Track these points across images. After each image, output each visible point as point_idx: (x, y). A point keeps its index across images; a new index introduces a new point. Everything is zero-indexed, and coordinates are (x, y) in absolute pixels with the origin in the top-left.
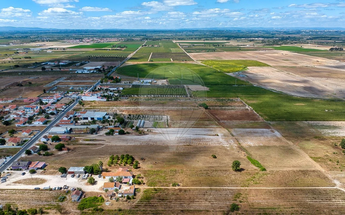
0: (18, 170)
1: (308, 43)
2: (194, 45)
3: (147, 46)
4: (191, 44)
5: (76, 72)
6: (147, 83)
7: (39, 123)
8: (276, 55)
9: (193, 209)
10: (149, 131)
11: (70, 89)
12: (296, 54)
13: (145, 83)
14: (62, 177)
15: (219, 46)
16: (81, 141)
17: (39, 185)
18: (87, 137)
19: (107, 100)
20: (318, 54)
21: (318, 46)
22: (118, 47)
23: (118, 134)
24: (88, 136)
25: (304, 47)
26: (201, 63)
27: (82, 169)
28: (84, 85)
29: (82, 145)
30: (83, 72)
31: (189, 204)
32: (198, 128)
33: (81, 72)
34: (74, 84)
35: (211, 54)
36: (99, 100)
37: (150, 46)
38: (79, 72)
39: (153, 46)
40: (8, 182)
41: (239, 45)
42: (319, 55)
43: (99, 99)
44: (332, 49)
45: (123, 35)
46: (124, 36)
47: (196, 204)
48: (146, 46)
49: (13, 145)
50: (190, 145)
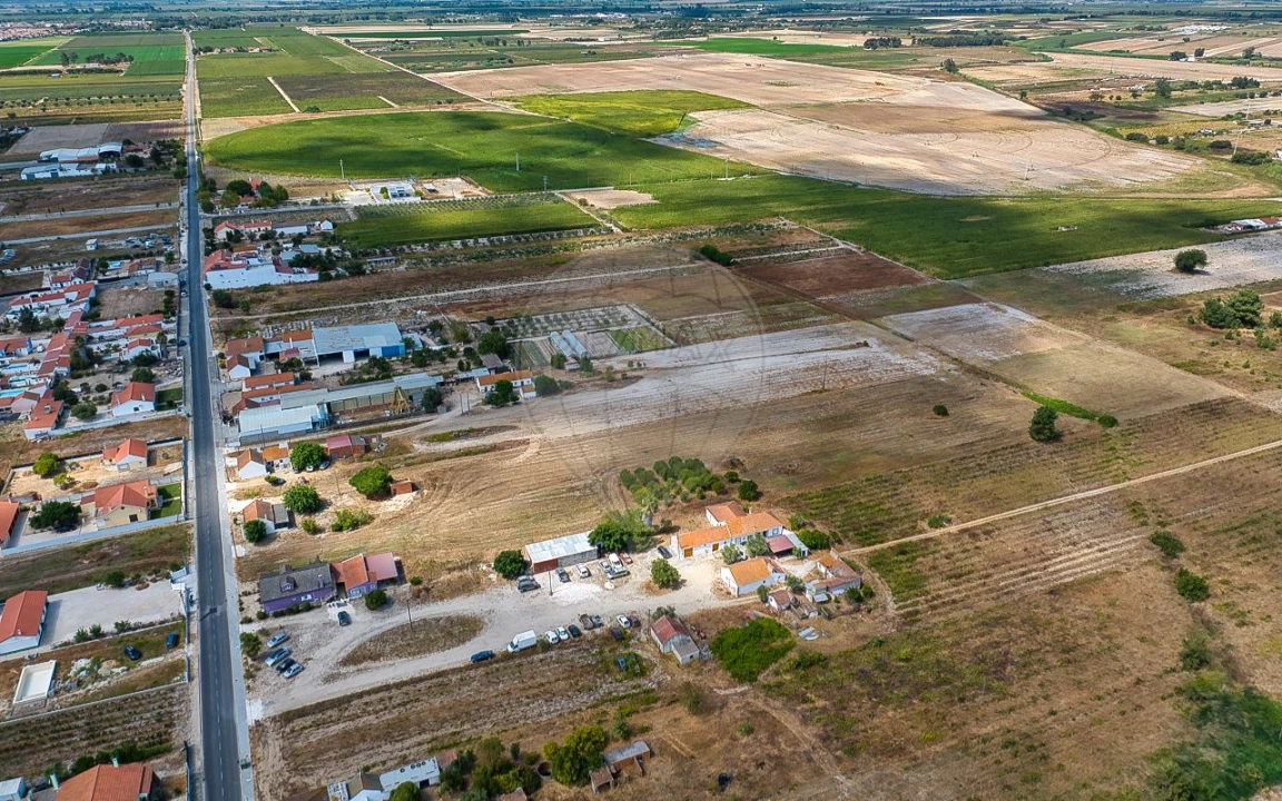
0: (298, 611)
1: (780, 26)
2: (407, 42)
3: (216, 52)
4: (393, 40)
5: (24, 177)
6: (401, 195)
7: (136, 409)
8: (726, 68)
9: (1071, 579)
10: (635, 366)
11: (89, 248)
12: (784, 62)
13: (394, 196)
14: (525, 591)
15: (505, 44)
16: (420, 448)
17: (468, 644)
18: (423, 425)
19: (320, 276)
20: (850, 59)
21: (820, 36)
22: (89, 60)
23: (534, 394)
24: (424, 422)
25: (782, 39)
26: (517, 106)
27: (582, 543)
28: (131, 226)
29: (444, 458)
30: (61, 174)
31: (1045, 568)
32: (776, 331)
33: (49, 175)
34: (78, 228)
35: (512, 74)
36: (287, 280)
37: (227, 51)
38: (37, 176)
39: (240, 50)
40: (315, 670)
41: (571, 40)
42: (854, 63)
43: (284, 278)
44: (869, 43)
45: (42, 11)
46: (53, 13)
47: (1061, 562)
48: (211, 50)
49: (134, 518)
50: (826, 391)
